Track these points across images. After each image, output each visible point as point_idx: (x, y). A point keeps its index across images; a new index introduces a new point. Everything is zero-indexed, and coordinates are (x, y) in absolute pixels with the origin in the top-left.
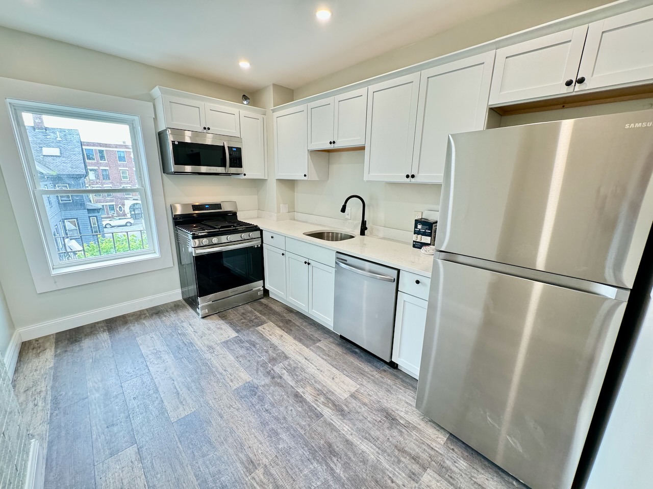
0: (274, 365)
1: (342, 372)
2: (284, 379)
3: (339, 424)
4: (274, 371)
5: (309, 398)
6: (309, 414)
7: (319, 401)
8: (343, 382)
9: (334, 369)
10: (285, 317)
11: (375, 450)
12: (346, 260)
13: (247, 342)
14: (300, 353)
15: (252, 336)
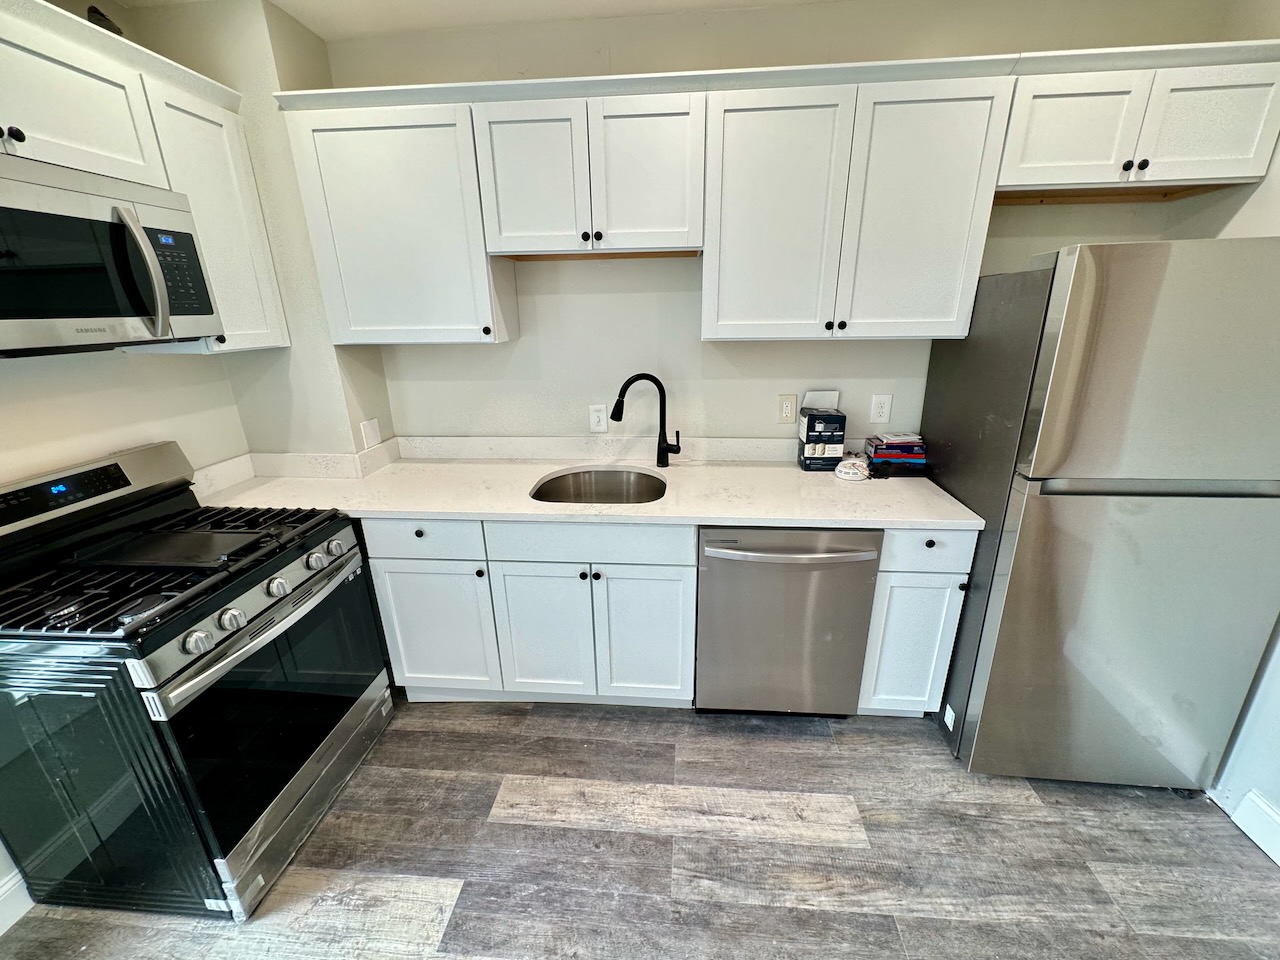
0: (664, 889)
1: (793, 789)
2: (732, 906)
3: (928, 907)
4: (684, 904)
5: (824, 902)
6: (871, 939)
7: (846, 890)
8: (822, 810)
9: (776, 794)
10: (527, 738)
11: (1020, 903)
12: (736, 542)
13: (515, 881)
14: (676, 809)
15: (505, 851)
